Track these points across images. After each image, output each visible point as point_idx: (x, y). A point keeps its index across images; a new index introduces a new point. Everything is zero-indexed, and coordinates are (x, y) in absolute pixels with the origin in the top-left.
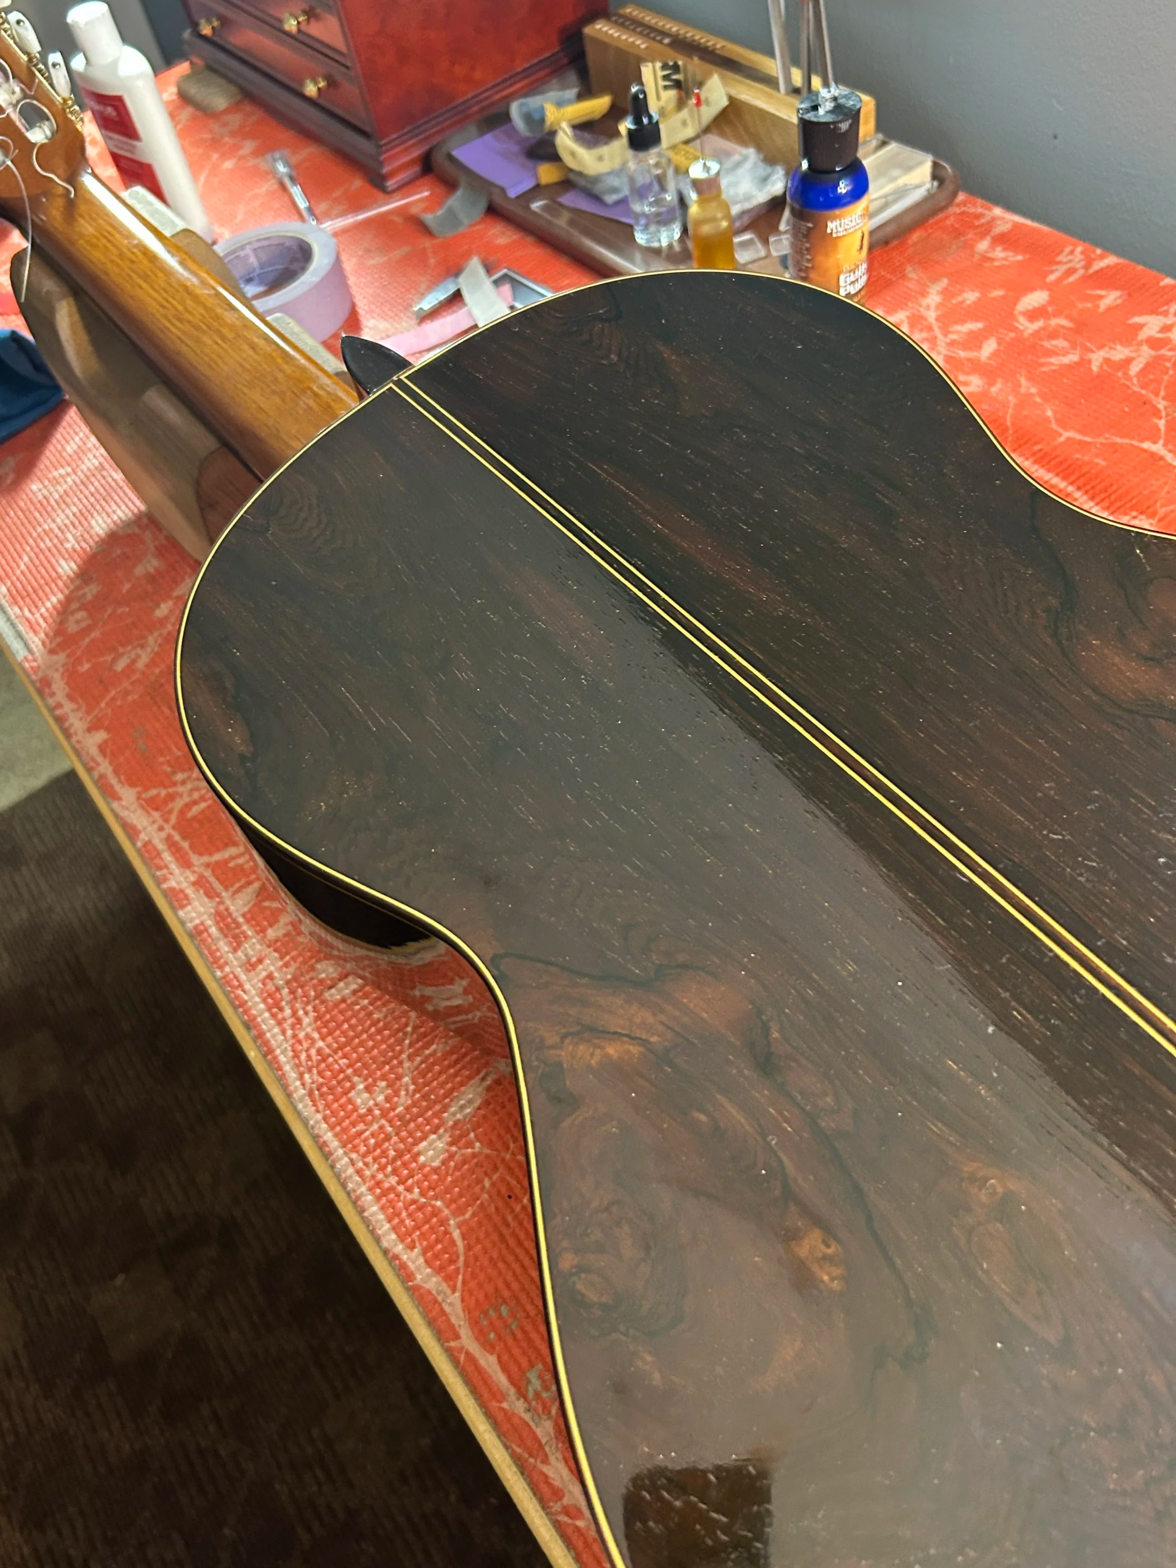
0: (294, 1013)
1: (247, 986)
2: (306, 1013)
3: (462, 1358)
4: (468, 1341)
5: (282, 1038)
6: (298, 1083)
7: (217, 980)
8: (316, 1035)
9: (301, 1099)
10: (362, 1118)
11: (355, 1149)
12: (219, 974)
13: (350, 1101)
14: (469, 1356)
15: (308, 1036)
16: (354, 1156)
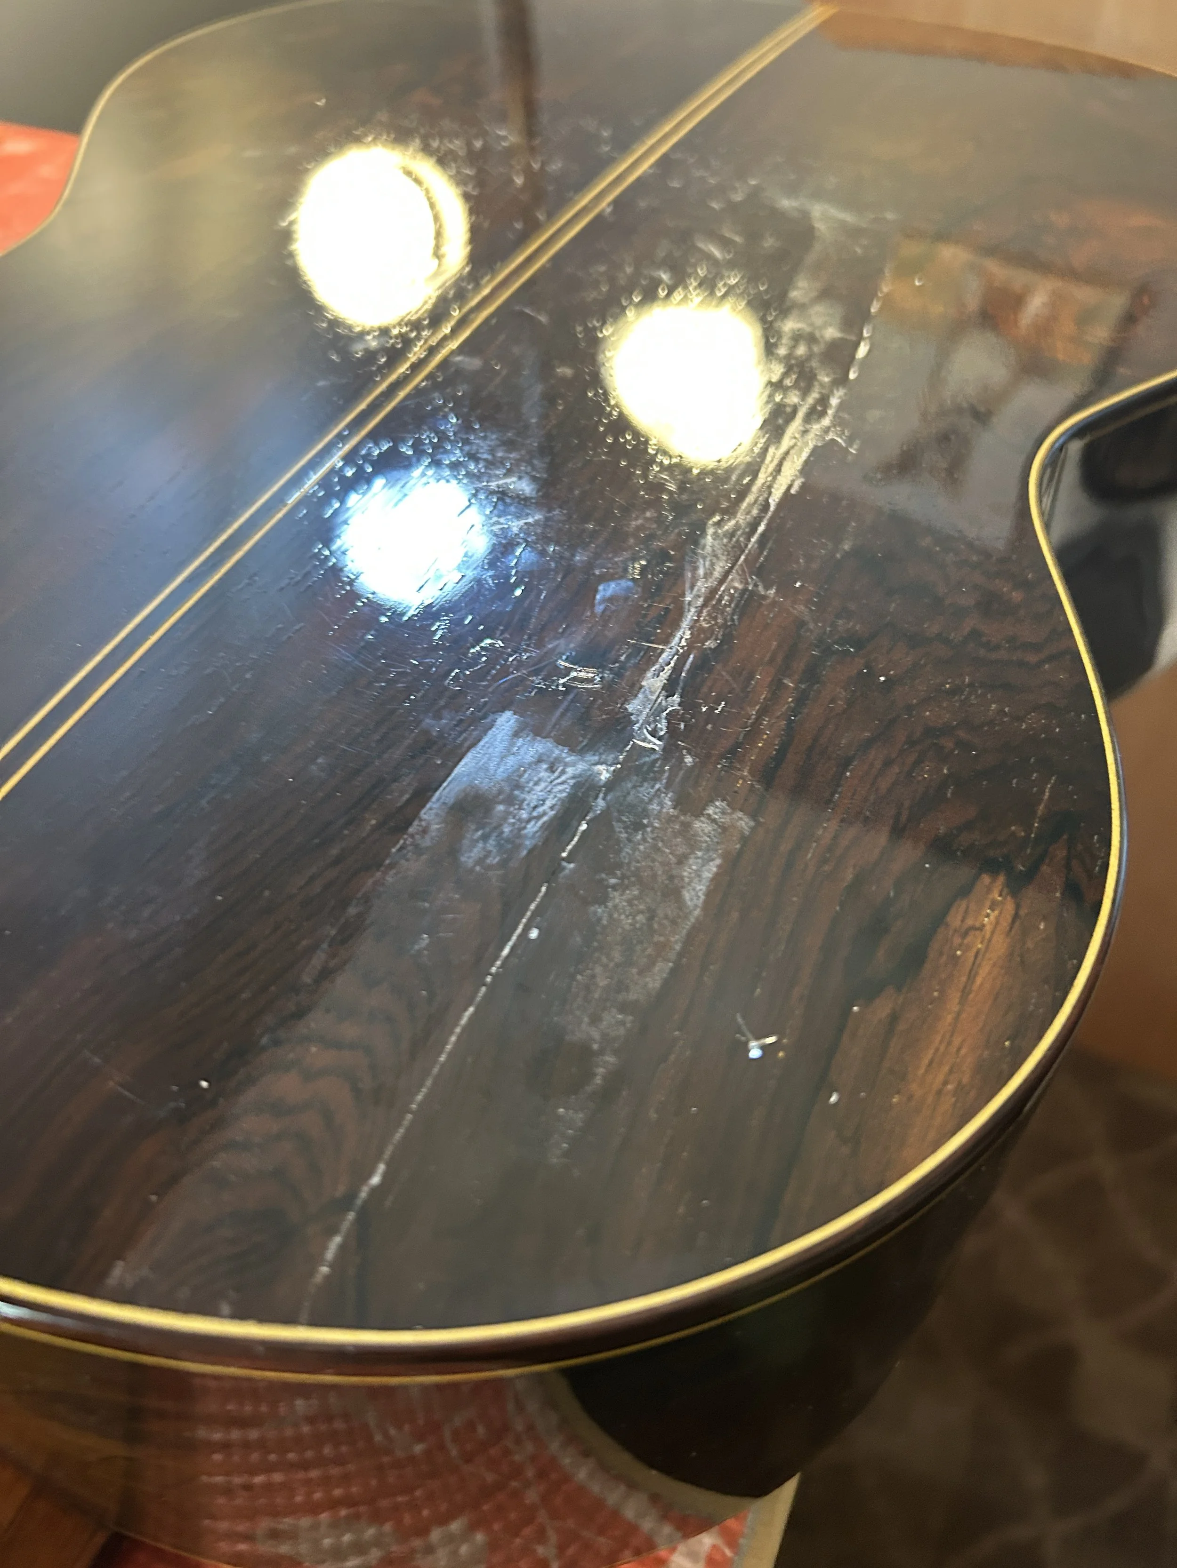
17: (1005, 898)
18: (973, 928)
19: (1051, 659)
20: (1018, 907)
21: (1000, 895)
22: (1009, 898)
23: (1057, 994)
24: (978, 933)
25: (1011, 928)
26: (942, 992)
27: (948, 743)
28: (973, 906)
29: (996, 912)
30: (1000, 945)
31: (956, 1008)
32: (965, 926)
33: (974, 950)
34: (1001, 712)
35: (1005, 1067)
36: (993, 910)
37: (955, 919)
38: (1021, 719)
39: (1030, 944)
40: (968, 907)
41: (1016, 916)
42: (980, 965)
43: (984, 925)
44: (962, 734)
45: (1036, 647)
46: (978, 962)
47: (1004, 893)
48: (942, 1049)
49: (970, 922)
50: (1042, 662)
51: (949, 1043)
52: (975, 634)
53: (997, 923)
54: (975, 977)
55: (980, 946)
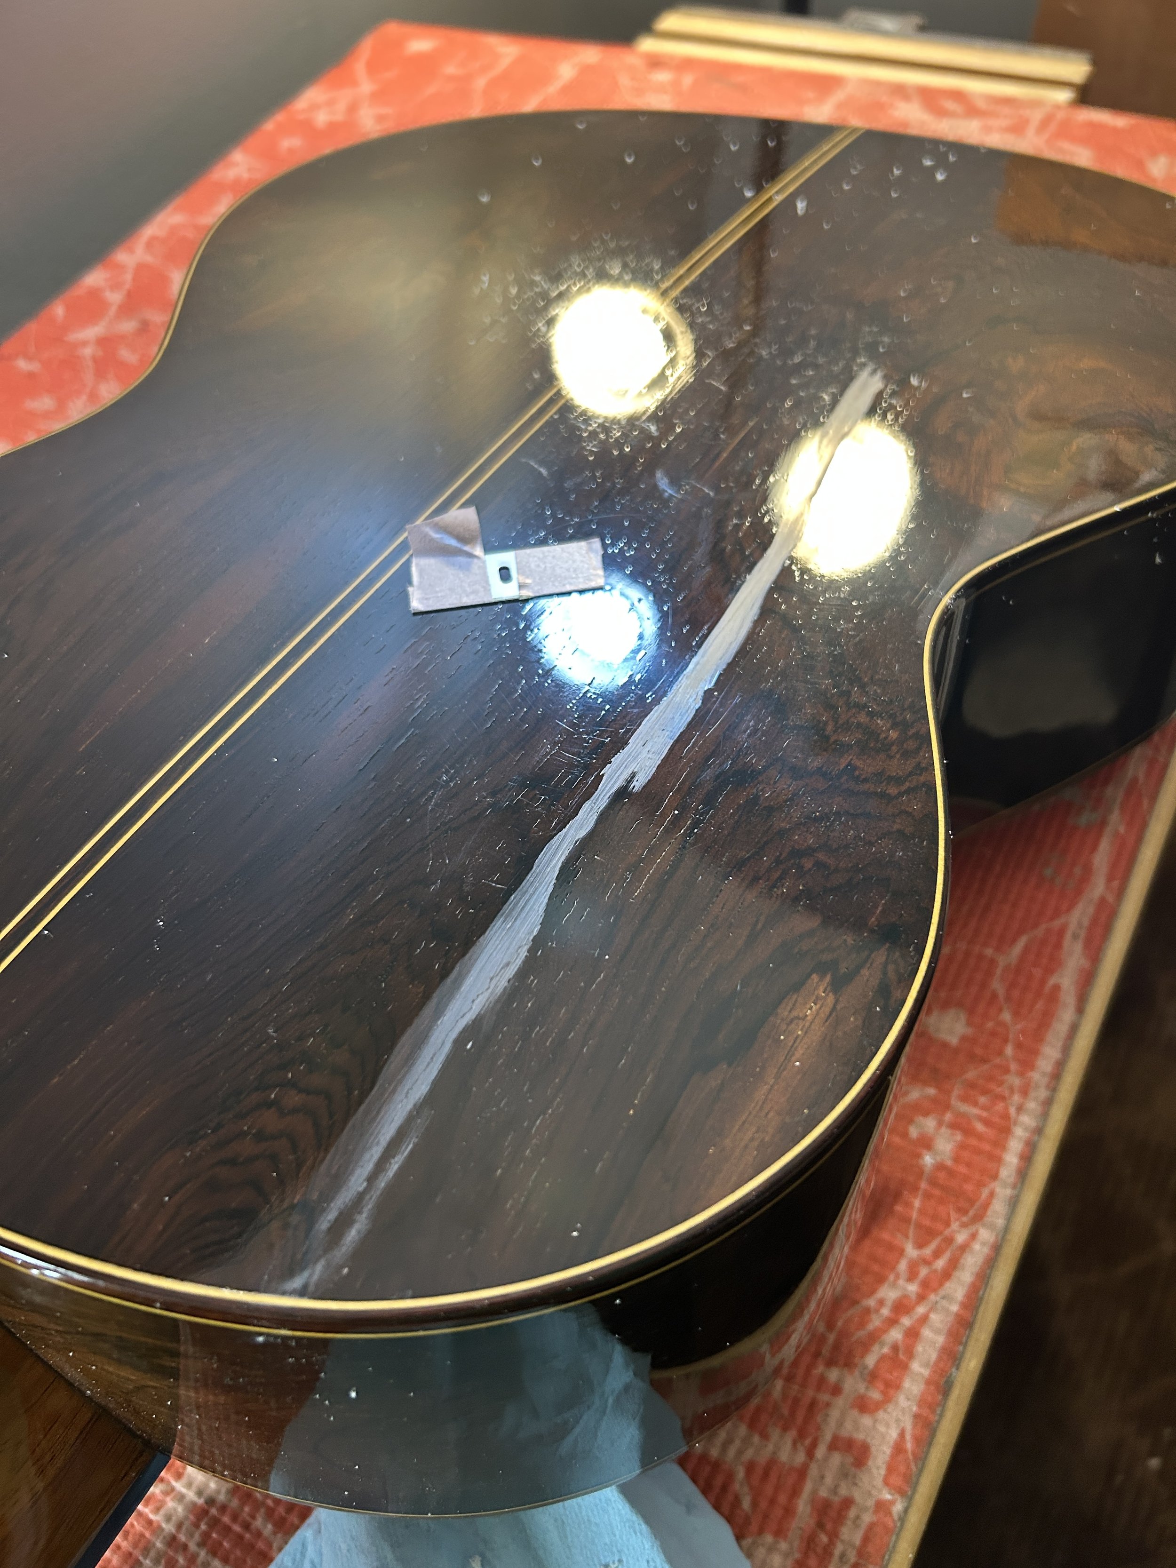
0: (892, 1322)
1: (894, 1434)
2: (881, 1303)
3: (1116, 884)
4: (1098, 888)
5: (933, 1316)
6: (977, 1247)
7: (910, 1499)
8: (903, 1266)
9: (991, 1227)
10: (968, 1131)
11: (1006, 1116)
12: (898, 1507)
13: (957, 1159)
14: (1110, 879)
15: (912, 1276)
16: (1012, 1111)
17: (827, 995)
18: (798, 1018)
19: (907, 792)
20: (837, 1001)
21: (824, 992)
22: (831, 994)
23: (853, 1073)
24: (800, 1021)
25: (826, 1021)
26: (763, 1068)
27: (808, 864)
28: (800, 1000)
29: (818, 1006)
30: (818, 1031)
31: (772, 1082)
32: (792, 1016)
33: (795, 1036)
34: (857, 837)
35: (800, 1129)
36: (816, 1004)
37: (783, 1011)
38: (871, 844)
39: (840, 1034)
40: (796, 1001)
41: (834, 1008)
42: (795, 1050)
43: (807, 1016)
44: (821, 856)
45: (898, 781)
46: (795, 1045)
47: (828, 989)
48: (754, 1113)
49: (795, 1013)
50: (901, 794)
51: (761, 1108)
52: (850, 769)
53: (818, 1014)
54: (791, 1057)
55: (799, 1033)
